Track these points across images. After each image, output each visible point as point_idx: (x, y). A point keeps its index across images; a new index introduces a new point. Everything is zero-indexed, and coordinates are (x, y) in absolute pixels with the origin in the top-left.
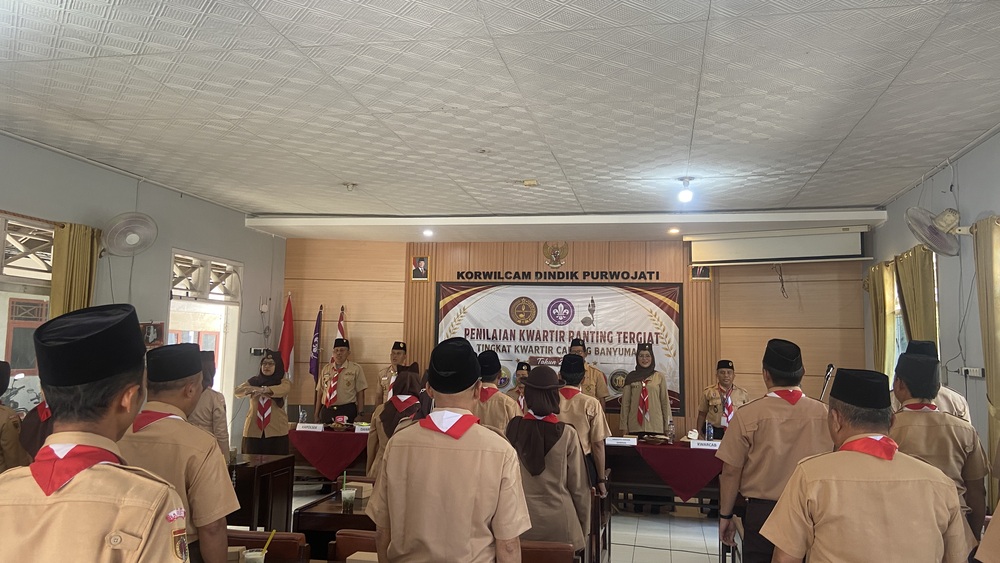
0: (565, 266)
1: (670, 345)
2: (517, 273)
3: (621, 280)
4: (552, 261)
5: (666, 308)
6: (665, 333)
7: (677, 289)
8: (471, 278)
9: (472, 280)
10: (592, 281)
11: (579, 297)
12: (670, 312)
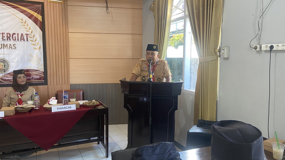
1: (36, 42)
5: (33, 18)
6: (32, 34)
7: (40, 6)
12: (36, 21)
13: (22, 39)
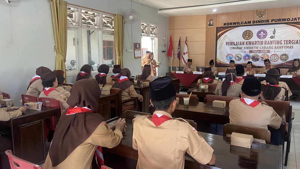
0: (264, 18)
2: (246, 22)
3: (286, 21)
4: (259, 16)
8: (229, 25)
10: (275, 22)
11: (269, 29)
13: (297, 43)
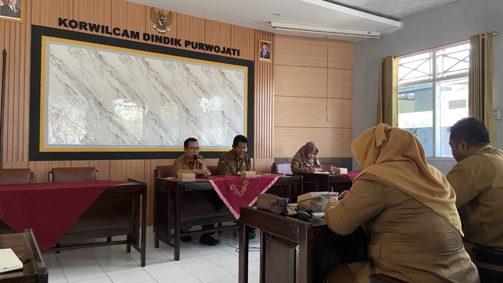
0: (170, 32)
2: (126, 31)
3: (214, 53)
4: (159, 25)
8: (76, 26)
9: (77, 30)
10: (191, 51)
